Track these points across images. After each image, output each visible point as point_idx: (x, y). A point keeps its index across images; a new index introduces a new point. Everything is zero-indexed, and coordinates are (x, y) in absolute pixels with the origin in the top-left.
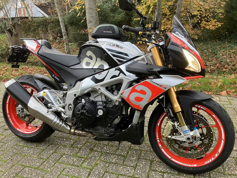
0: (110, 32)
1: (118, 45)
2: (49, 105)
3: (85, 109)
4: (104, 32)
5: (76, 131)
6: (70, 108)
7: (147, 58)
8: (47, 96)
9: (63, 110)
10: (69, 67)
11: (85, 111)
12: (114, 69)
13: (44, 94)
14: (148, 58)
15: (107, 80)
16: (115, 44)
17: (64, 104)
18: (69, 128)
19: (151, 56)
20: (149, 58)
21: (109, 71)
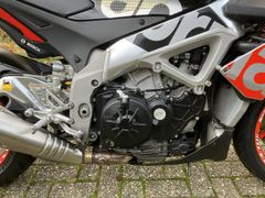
2: (28, 112)
3: (131, 113)
5: (97, 156)
6: (84, 112)
8: (16, 90)
9: (66, 119)
10: (66, 17)
11: (130, 117)
12: (195, 13)
13: (7, 86)
15: (179, 41)
17: (66, 107)
18: (80, 153)
21: (182, 18)
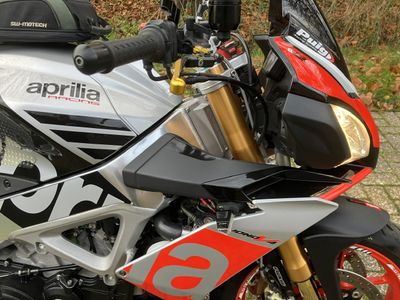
0: (40, 25)
1: (79, 85)
4: (13, 24)
7: (194, 120)
14: (197, 118)
16: (67, 80)
19: (205, 109)
20: (198, 114)
21: (60, 185)
